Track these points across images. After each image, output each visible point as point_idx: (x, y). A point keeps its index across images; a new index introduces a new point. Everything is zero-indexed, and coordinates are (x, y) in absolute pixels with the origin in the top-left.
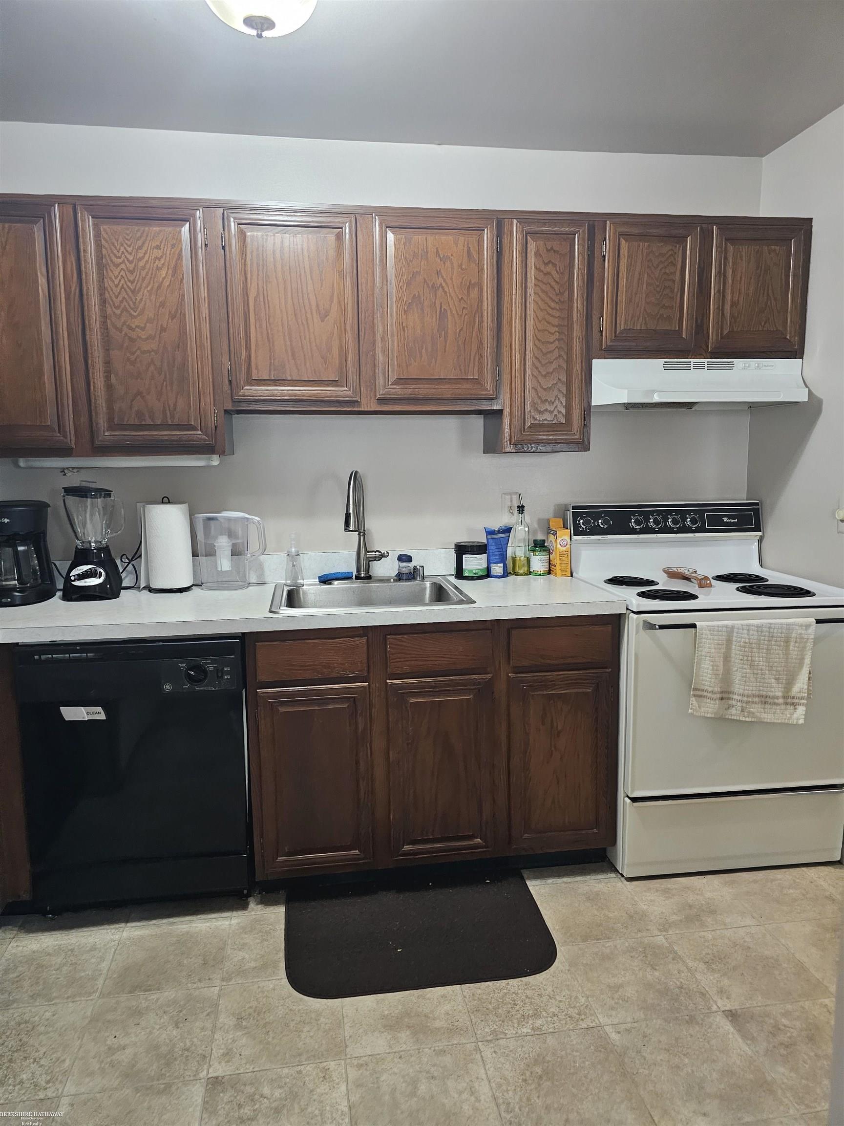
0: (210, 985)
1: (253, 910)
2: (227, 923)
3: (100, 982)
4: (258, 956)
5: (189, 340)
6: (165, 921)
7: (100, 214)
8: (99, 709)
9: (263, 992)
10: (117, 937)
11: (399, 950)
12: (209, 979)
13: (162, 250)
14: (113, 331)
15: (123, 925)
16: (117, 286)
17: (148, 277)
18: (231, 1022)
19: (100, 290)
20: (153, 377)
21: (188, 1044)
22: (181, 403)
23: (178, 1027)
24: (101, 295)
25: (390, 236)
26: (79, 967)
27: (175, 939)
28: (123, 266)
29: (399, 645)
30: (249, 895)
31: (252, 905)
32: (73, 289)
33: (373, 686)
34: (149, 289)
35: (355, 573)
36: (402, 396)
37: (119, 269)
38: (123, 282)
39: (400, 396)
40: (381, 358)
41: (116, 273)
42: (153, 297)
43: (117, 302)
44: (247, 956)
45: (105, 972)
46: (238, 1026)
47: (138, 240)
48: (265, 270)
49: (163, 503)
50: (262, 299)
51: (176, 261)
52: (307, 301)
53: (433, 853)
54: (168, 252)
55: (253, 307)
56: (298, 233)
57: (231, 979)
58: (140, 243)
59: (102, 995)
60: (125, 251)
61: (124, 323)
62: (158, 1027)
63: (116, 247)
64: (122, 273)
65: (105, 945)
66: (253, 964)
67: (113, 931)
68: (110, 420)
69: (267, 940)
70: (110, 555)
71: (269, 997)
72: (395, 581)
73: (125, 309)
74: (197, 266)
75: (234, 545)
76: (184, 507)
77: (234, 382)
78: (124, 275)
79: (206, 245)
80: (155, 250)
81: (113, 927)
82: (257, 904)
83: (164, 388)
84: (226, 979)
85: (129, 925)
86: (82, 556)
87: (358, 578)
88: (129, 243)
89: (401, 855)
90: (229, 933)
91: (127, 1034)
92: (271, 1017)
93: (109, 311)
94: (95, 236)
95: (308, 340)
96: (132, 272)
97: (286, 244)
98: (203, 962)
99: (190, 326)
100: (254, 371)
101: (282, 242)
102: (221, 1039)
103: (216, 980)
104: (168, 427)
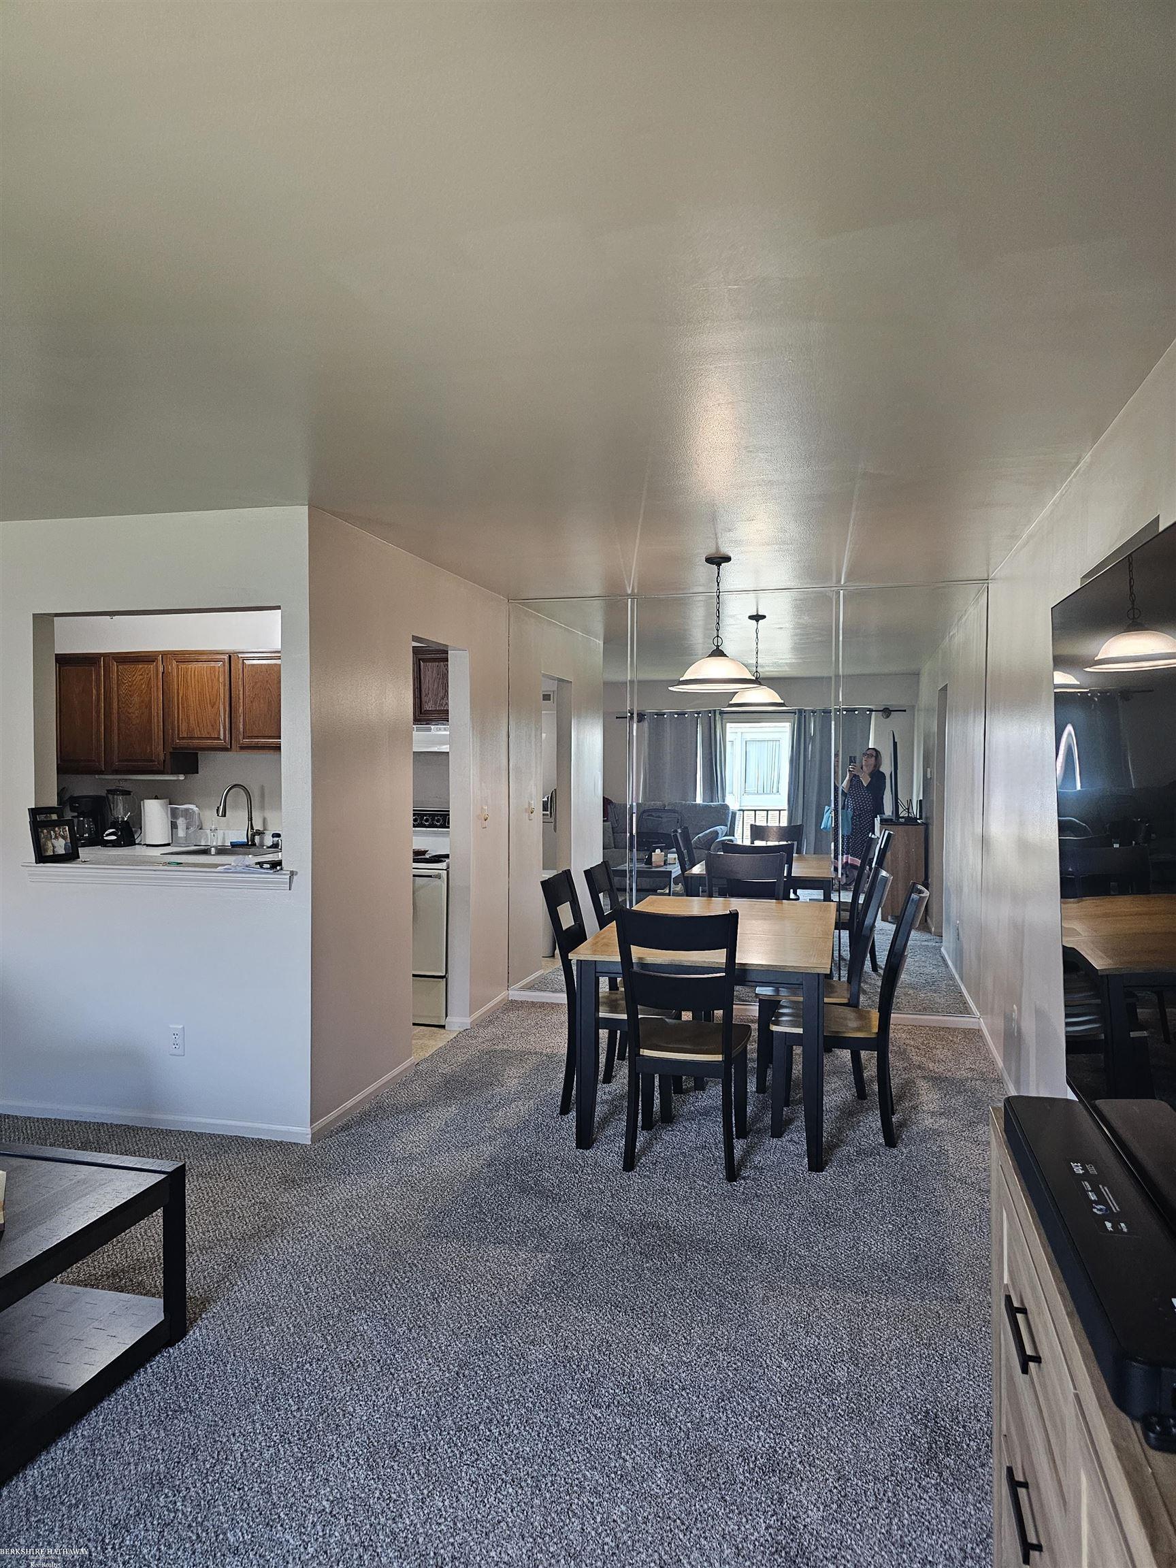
5: (153, 718)
7: (119, 661)
13: (143, 676)
14: (122, 714)
16: (124, 693)
17: (137, 689)
19: (117, 695)
20: (137, 737)
22: (149, 750)
24: (117, 698)
32: (107, 695)
34: (137, 694)
37: (125, 685)
38: (127, 691)
40: (240, 726)
41: (124, 688)
42: (139, 698)
43: (124, 701)
47: (133, 671)
49: (151, 799)
50: (185, 698)
51: (149, 681)
55: (181, 702)
56: (202, 664)
60: (128, 677)
61: (126, 711)
63: (124, 675)
64: (127, 687)
70: (127, 825)
73: (127, 704)
74: (158, 683)
75: (187, 823)
76: (163, 801)
79: (162, 674)
80: (140, 676)
83: (141, 743)
86: (111, 824)
88: (130, 673)
93: (120, 705)
94: (116, 671)
95: (205, 717)
96: (130, 687)
97: (198, 670)
101: (195, 669)
104: (145, 760)
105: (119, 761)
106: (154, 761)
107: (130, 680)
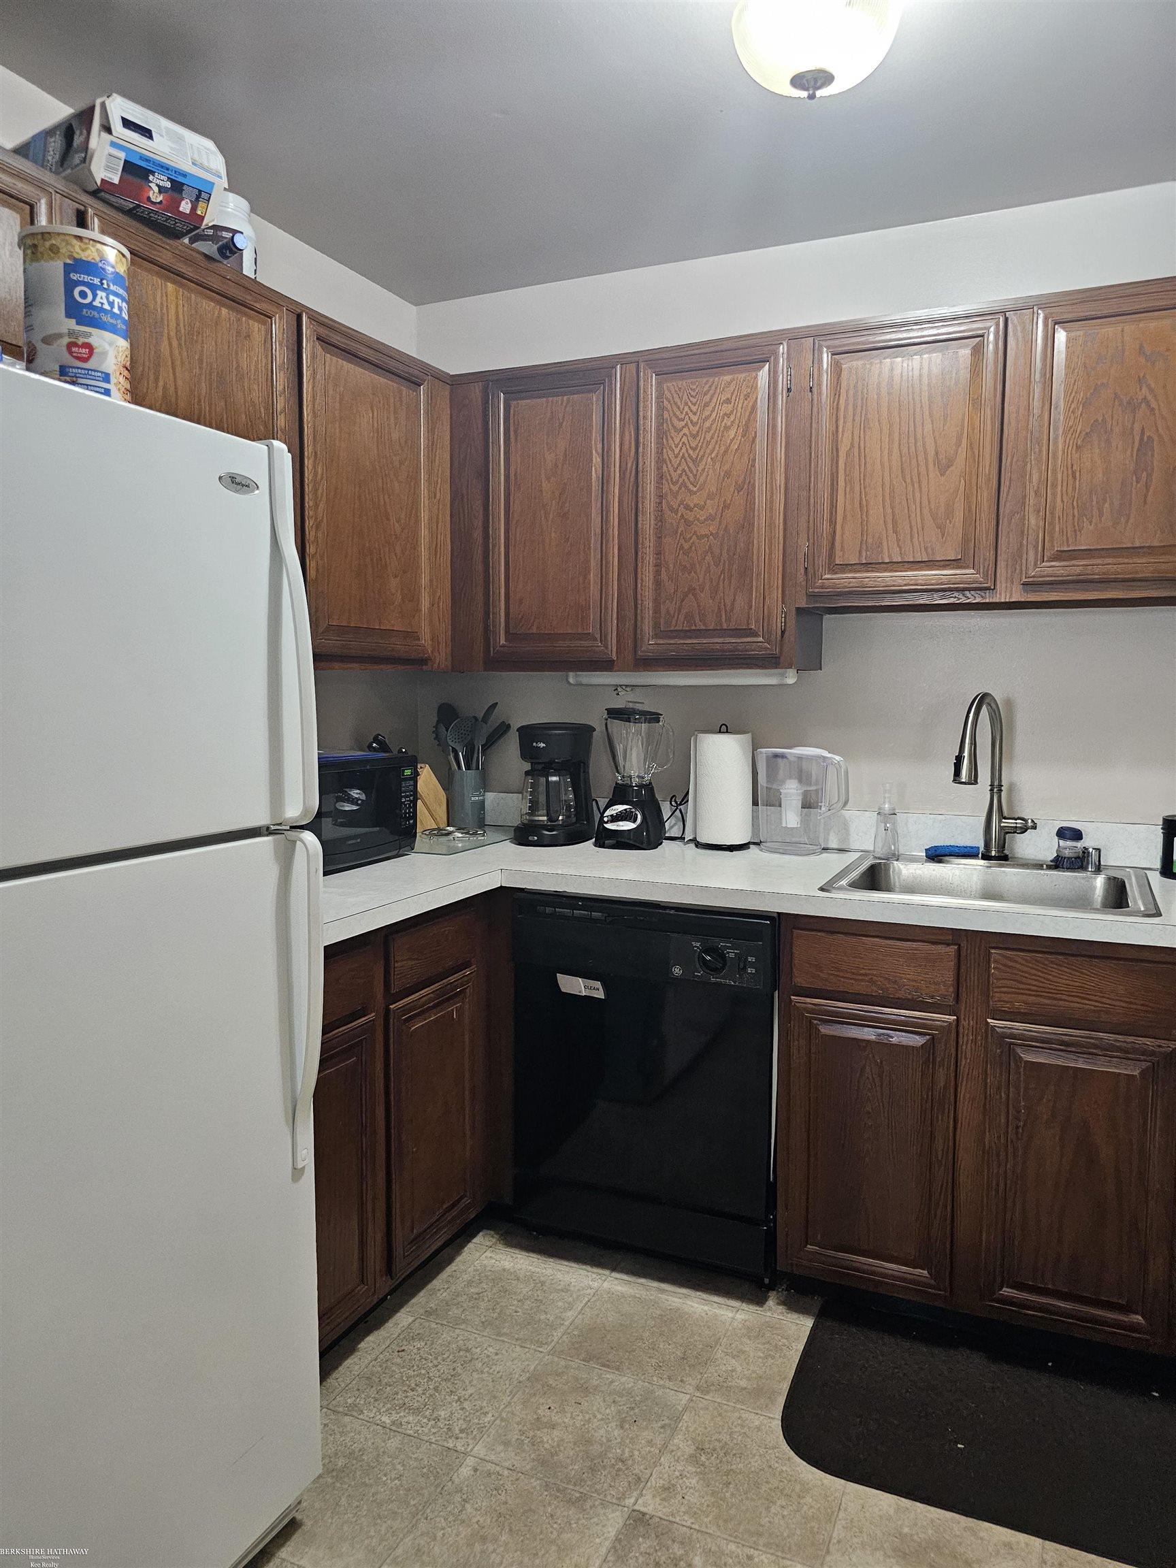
0: (680, 1390)
1: (770, 1309)
2: (730, 1315)
3: (557, 1334)
4: (754, 1375)
5: (756, 518)
6: (655, 1284)
7: (665, 369)
8: (598, 984)
9: (742, 1426)
10: (596, 1285)
11: (959, 1446)
12: (682, 1381)
13: (732, 404)
14: (667, 513)
15: (607, 1272)
16: (676, 457)
17: (713, 441)
18: (689, 1450)
19: (657, 463)
20: (708, 570)
21: (627, 1454)
22: (740, 602)
23: (622, 1428)
24: (658, 469)
25: (1061, 336)
26: (542, 1307)
27: (658, 1312)
28: (685, 431)
29: (1009, 967)
30: (771, 1287)
31: (771, 1303)
32: (629, 465)
33: (964, 1023)
34: (713, 455)
35: (982, 849)
36: (1065, 578)
37: (681, 434)
38: (684, 450)
39: (1061, 579)
40: (1033, 521)
41: (677, 440)
42: (718, 465)
43: (675, 476)
44: (739, 1369)
45: (567, 1323)
46: (693, 1459)
47: (705, 394)
48: (864, 412)
49: (720, 732)
50: (856, 454)
51: (749, 416)
52: (921, 449)
53: (1054, 1314)
54: (740, 406)
55: (843, 465)
56: (915, 354)
57: (708, 1392)
58: (707, 398)
59: (552, 1352)
60: (689, 412)
61: (682, 503)
62: (599, 1416)
63: (679, 408)
64: (685, 439)
65: (579, 1290)
66: (743, 1383)
67: (594, 1276)
68: (656, 625)
69: (773, 1357)
70: (653, 795)
71: (748, 1437)
72: (1049, 867)
73: (684, 485)
74: (774, 419)
75: (806, 794)
76: (745, 738)
77: (810, 570)
78: (686, 442)
79: (789, 390)
80: (725, 405)
81: (595, 1270)
82: (778, 1304)
83: (721, 583)
84: (704, 1389)
85: (615, 1275)
86: (621, 793)
87: (986, 857)
88: (694, 400)
89: (993, 1300)
90: (728, 1330)
91: (562, 1411)
92: (741, 1466)
93: (665, 489)
94: (657, 398)
95: (918, 504)
96: (694, 437)
97: (897, 371)
98: (682, 1356)
99: (760, 499)
100: (838, 553)
101: (892, 370)
102: (667, 1465)
103: (688, 1386)
104: (722, 632)
105: (656, 636)
106: (757, 635)
107: (695, 419)
